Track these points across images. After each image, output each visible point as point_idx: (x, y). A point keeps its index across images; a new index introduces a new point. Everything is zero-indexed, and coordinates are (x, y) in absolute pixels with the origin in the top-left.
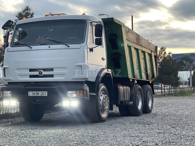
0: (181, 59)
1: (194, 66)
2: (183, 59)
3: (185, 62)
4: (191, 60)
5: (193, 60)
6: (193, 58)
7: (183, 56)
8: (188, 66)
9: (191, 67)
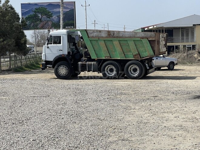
0: (35, 12)
1: (54, 22)
2: (38, 12)
3: (40, 16)
4: (49, 13)
5: (52, 14)
6: (52, 10)
7: (37, 7)
8: (45, 22)
9: (50, 23)
